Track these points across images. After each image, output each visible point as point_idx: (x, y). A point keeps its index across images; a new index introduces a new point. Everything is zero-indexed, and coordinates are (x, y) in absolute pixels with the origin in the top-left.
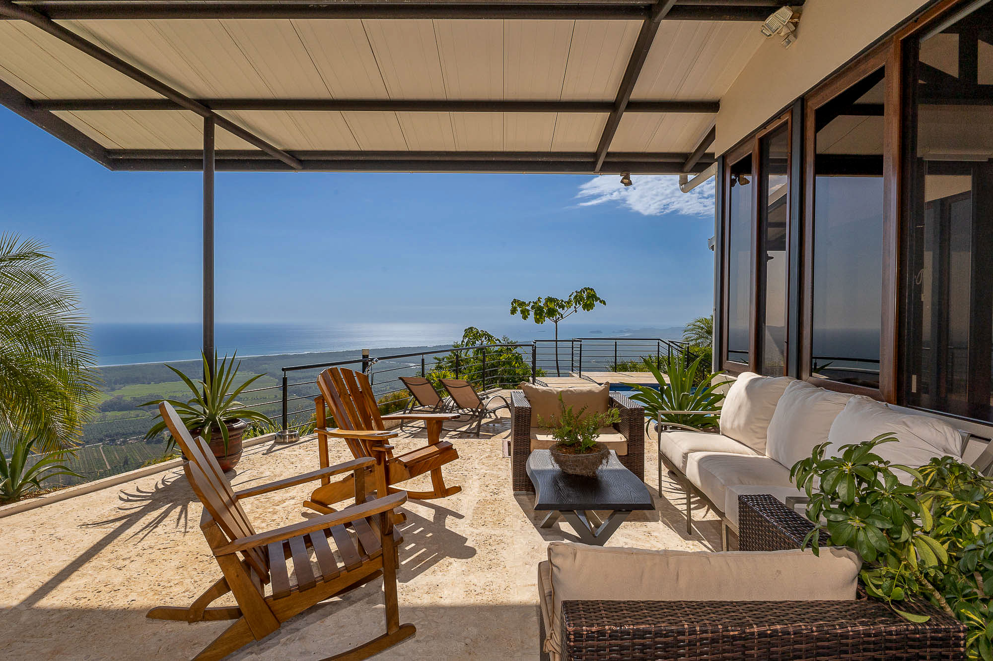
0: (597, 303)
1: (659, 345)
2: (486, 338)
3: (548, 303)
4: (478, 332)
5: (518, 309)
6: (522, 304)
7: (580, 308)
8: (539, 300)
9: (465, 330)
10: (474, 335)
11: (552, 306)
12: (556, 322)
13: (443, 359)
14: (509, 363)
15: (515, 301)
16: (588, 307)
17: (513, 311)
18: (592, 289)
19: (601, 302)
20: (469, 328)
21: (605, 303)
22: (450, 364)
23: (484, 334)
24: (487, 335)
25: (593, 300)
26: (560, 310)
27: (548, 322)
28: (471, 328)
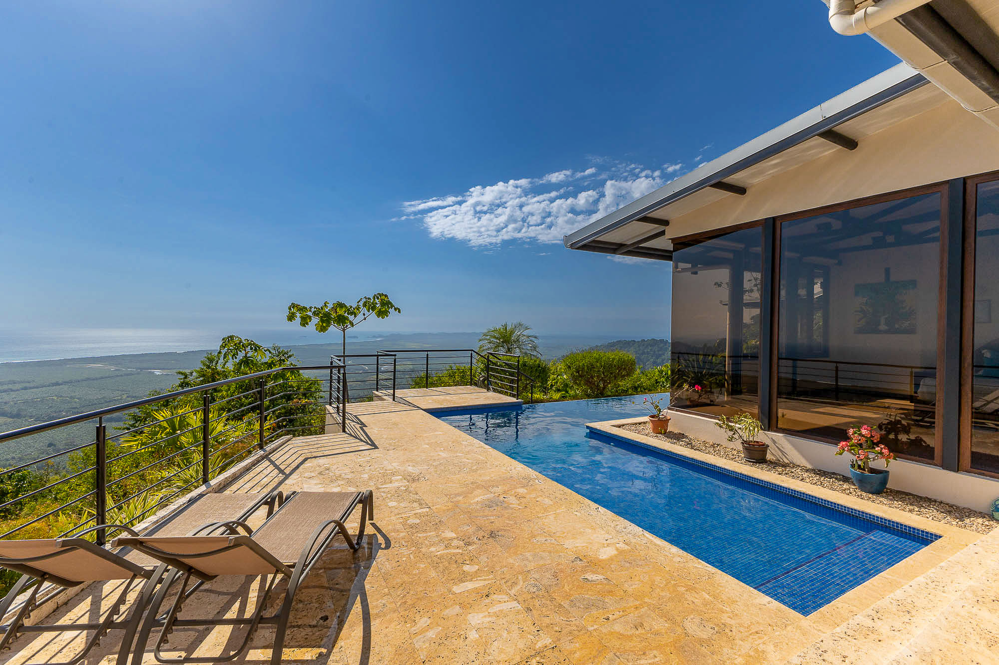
0: (391, 310)
1: (471, 357)
2: (251, 349)
3: (338, 309)
4: (241, 342)
5: (298, 315)
6: (302, 309)
7: (373, 315)
8: (325, 305)
9: (223, 339)
10: (235, 345)
11: (341, 312)
12: (344, 330)
13: (191, 373)
14: (283, 376)
15: (293, 305)
16: (382, 314)
17: (291, 318)
18: (386, 296)
19: (395, 309)
20: (229, 337)
21: (399, 312)
22: (202, 379)
23: (250, 344)
24: (254, 344)
25: (389, 308)
26: (351, 318)
27: (334, 329)
28: (231, 337)
